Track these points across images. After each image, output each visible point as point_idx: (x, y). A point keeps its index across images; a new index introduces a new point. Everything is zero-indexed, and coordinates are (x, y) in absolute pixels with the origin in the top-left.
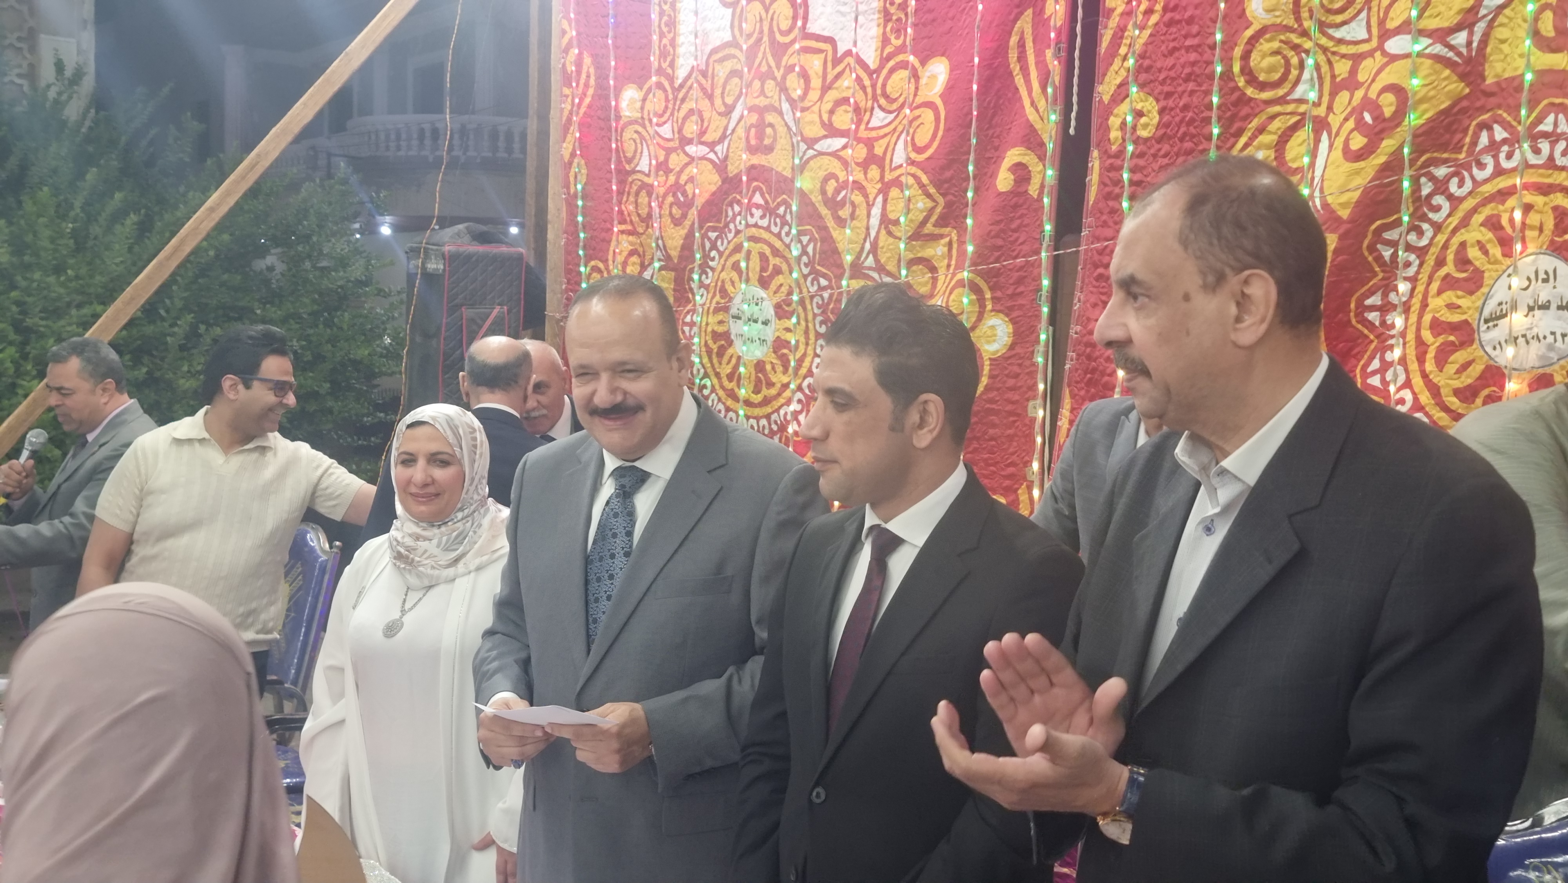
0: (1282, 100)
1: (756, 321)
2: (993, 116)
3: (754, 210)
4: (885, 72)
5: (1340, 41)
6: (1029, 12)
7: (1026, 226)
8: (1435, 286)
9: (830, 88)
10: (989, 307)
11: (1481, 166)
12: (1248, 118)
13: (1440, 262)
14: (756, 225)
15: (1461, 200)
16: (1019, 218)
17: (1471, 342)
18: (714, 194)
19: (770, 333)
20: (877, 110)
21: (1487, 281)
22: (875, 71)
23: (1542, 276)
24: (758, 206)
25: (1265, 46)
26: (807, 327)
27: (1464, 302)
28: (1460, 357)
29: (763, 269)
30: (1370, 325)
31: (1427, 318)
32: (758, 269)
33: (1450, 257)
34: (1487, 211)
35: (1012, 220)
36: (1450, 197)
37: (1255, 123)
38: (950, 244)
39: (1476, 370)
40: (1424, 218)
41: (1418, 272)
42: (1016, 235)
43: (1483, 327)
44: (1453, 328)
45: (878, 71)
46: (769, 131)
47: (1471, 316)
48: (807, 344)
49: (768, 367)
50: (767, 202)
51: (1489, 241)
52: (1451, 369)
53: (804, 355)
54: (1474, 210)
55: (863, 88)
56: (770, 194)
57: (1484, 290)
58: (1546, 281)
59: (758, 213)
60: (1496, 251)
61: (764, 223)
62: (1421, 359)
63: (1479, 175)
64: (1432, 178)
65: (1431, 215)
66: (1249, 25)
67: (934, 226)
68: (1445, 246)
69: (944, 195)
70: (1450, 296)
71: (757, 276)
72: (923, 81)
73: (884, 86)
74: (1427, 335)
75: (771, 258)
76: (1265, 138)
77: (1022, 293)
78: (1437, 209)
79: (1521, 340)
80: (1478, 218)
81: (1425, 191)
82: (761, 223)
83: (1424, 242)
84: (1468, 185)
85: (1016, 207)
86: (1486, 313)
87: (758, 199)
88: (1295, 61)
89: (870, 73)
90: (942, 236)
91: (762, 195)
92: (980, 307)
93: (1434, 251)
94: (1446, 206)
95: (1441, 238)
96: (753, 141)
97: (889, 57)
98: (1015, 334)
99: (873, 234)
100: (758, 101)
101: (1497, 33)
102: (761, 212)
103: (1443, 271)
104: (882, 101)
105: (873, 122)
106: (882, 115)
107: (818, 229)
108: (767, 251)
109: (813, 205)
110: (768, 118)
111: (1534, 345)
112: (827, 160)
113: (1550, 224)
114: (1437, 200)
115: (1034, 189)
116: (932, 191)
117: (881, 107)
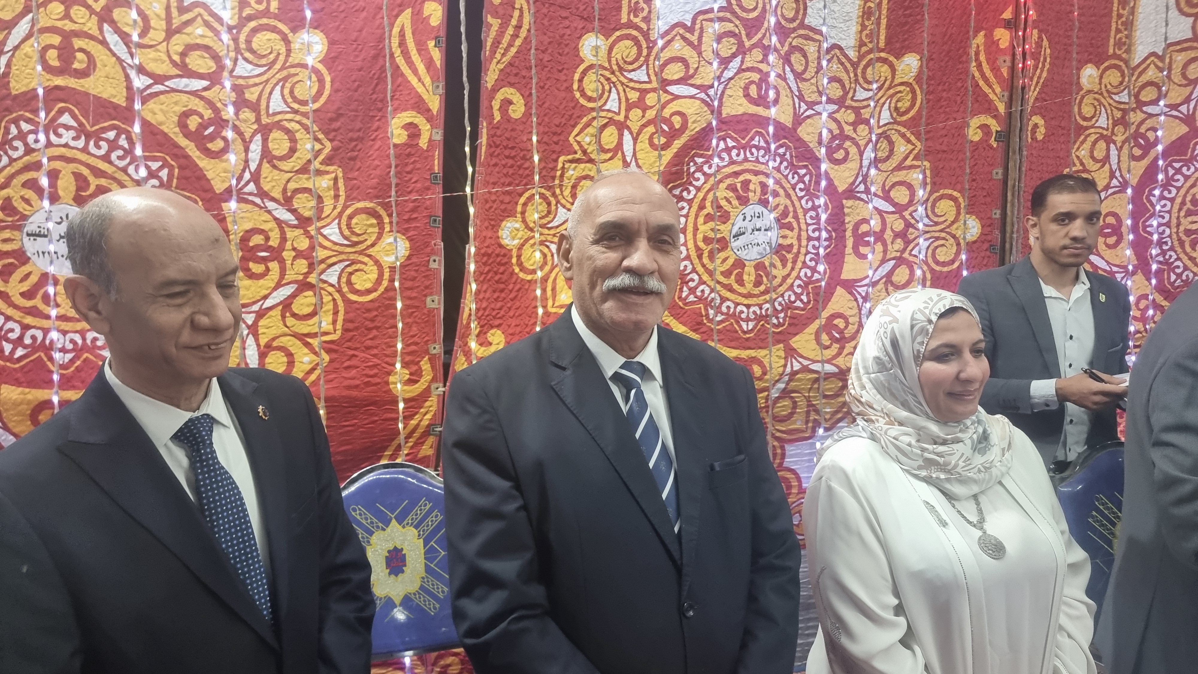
0: (600, 109)
2: (377, 85)
3: (61, 131)
4: (246, 30)
5: (631, 80)
7: (418, 169)
8: (701, 220)
9: (179, 32)
10: (388, 229)
11: (721, 159)
12: (580, 117)
13: (702, 207)
14: (66, 145)
15: (711, 175)
16: (413, 163)
17: (727, 247)
20: (241, 61)
21: (732, 217)
22: (234, 27)
23: (757, 215)
24: (67, 128)
25: (591, 76)
27: (722, 227)
28: (722, 255)
29: (79, 189)
31: (700, 236)
32: (73, 188)
33: (708, 204)
34: (728, 181)
35: (406, 165)
36: (704, 174)
37: (585, 120)
38: (336, 179)
39: (730, 261)
40: (691, 184)
41: (688, 213)
42: (409, 176)
43: (733, 240)
44: (716, 241)
45: (239, 27)
46: (80, 56)
47: (726, 234)
50: (81, 124)
51: (732, 197)
52: (717, 261)
54: (720, 181)
55: (223, 40)
56: (87, 118)
57: (731, 221)
58: (759, 217)
59: (67, 135)
60: (735, 202)
61: (80, 144)
62: (700, 257)
63: (721, 163)
64: (695, 163)
65: (694, 183)
66: (583, 61)
67: (321, 164)
68: (704, 199)
69: (331, 140)
70: (711, 224)
71: (72, 195)
72: (295, 46)
73: (248, 42)
74: (701, 244)
75: (91, 179)
76: (590, 130)
77: (416, 218)
78: (698, 180)
79: (750, 246)
80: (723, 186)
81: (692, 169)
82: (72, 143)
83: (691, 196)
85: (409, 155)
86: (734, 232)
87: (66, 119)
88: (607, 87)
89: (229, 28)
90: (327, 173)
91: (74, 117)
92: (379, 229)
94: (702, 179)
95: (701, 195)
96: (55, 63)
97: (250, 18)
98: (411, 249)
99: (253, 166)
100: (59, 24)
101: (728, 92)
102: (72, 133)
103: (705, 212)
104: (247, 55)
105: (238, 72)
106: (250, 67)
107: (175, 157)
108: (86, 172)
109: (165, 135)
110: (78, 43)
111: (756, 249)
112: (184, 97)
113: (759, 190)
114: (698, 175)
115: (423, 143)
116: (321, 136)
117: (246, 59)
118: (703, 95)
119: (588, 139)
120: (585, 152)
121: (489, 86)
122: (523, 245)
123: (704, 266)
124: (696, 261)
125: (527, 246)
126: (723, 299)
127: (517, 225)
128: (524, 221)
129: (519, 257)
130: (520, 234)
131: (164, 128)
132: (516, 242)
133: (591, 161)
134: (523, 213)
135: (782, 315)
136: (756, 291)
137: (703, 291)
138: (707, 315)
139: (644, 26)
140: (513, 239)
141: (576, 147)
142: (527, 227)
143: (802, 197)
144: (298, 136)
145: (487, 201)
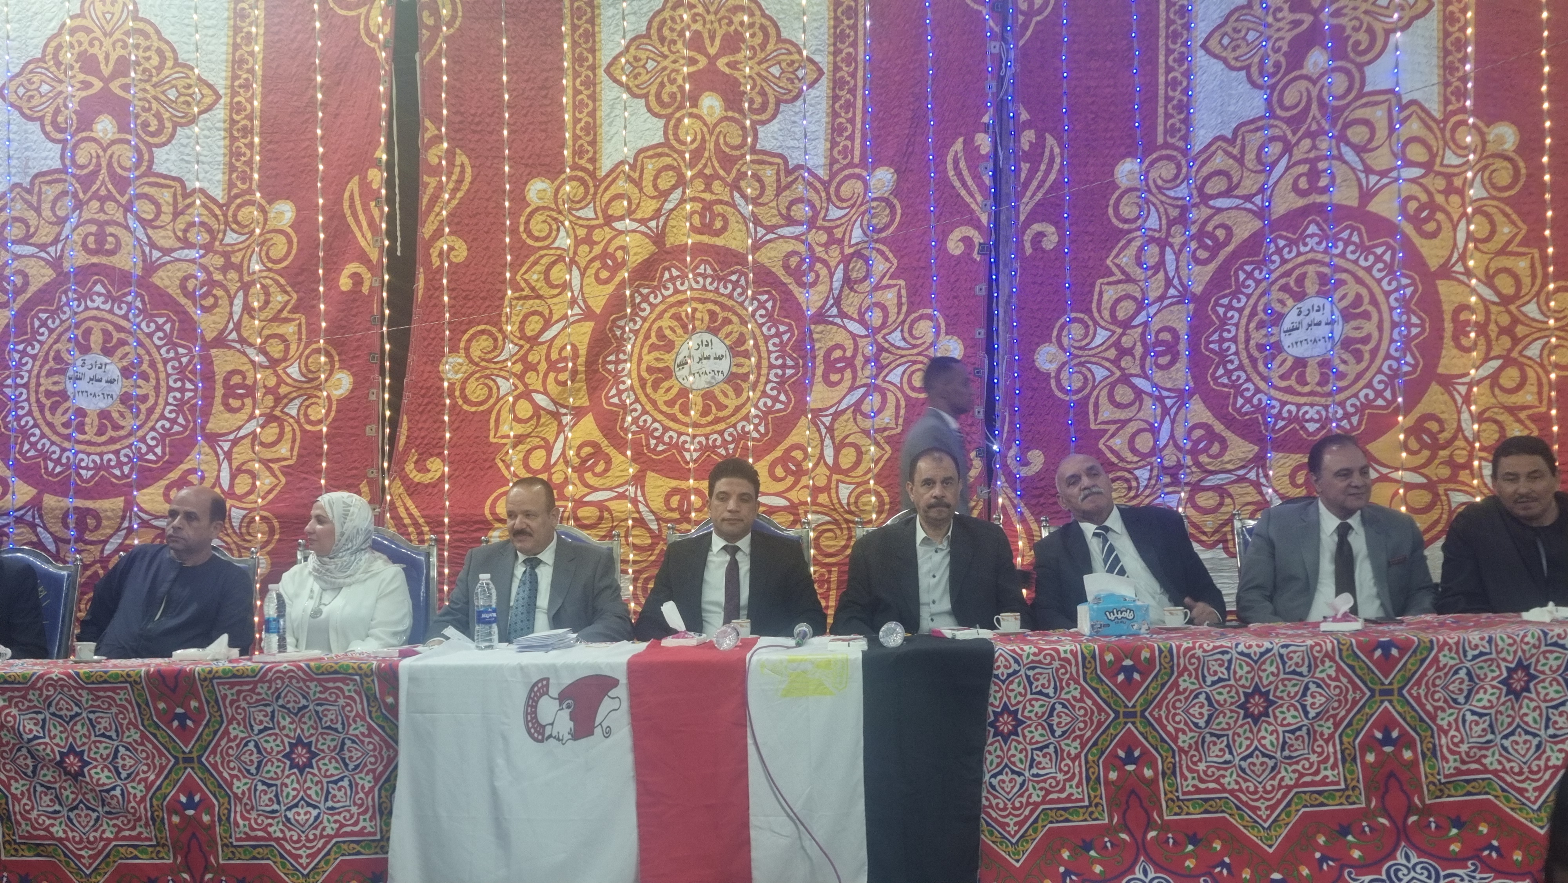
0: (548, 247)
1: (100, 380)
2: (332, 242)
3: (95, 297)
4: (233, 206)
5: (579, 218)
6: (357, 178)
7: (361, 313)
8: (645, 350)
9: (182, 213)
10: (337, 366)
11: (667, 289)
12: (527, 257)
13: (647, 337)
14: (98, 308)
15: (656, 305)
16: (357, 307)
17: (671, 377)
18: (47, 284)
19: (116, 390)
20: (229, 232)
21: (677, 346)
22: (225, 205)
23: (705, 343)
24: (99, 294)
25: (538, 218)
26: (158, 383)
27: (665, 357)
28: (666, 385)
29: (105, 341)
30: (609, 371)
31: (644, 366)
32: (101, 341)
33: (653, 334)
34: (673, 311)
35: (352, 309)
36: (650, 304)
37: (532, 259)
38: (300, 325)
39: (674, 391)
40: (637, 315)
41: (635, 343)
42: (354, 319)
43: (677, 369)
44: (660, 370)
45: (228, 205)
46: (110, 239)
47: (669, 364)
48: (157, 396)
49: (115, 415)
50: (109, 292)
51: (675, 326)
52: (661, 391)
53: (156, 404)
54: (665, 311)
55: (216, 216)
56: (113, 286)
57: (675, 351)
58: (707, 346)
59: (99, 301)
60: (680, 331)
61: (108, 307)
62: (643, 387)
63: (666, 293)
64: (641, 294)
65: (641, 313)
66: (529, 204)
67: (289, 312)
68: (649, 329)
69: (297, 293)
70: (655, 354)
72: (271, 215)
73: (235, 216)
74: (645, 374)
75: (114, 333)
76: (538, 268)
77: (359, 355)
78: (644, 310)
79: (696, 375)
80: (667, 315)
81: (637, 301)
82: (102, 307)
83: (638, 327)
84: (660, 298)
85: (353, 300)
86: (678, 362)
87: (99, 288)
88: (555, 227)
89: (220, 206)
90: (294, 320)
91: (104, 286)
92: (331, 367)
93: (643, 331)
94: (648, 309)
95: (647, 325)
96: (92, 246)
97: (237, 196)
98: (355, 382)
99: (236, 317)
100: (96, 216)
101: (672, 223)
102: (102, 299)
103: (650, 342)
104: (234, 226)
105: (227, 240)
106: (235, 236)
107: (176, 313)
108: (110, 328)
109: (170, 296)
110: (110, 229)
111: (704, 377)
112: (185, 265)
113: (707, 318)
114: (644, 305)
115: (365, 289)
116: (289, 289)
117: (233, 230)
118: (643, 228)
119: (535, 277)
120: (533, 289)
121: (427, 236)
122: (467, 379)
123: (647, 396)
124: (639, 391)
125: (472, 379)
126: (666, 429)
127: (460, 360)
128: (468, 356)
129: (463, 390)
130: (464, 369)
131: (170, 291)
132: (459, 376)
133: (539, 297)
134: (467, 349)
135: (732, 446)
136: (704, 421)
137: (645, 421)
138: (648, 445)
139: (590, 167)
140: (457, 373)
141: (523, 285)
142: (471, 361)
143: (763, 324)
144: (271, 290)
145: (425, 339)
